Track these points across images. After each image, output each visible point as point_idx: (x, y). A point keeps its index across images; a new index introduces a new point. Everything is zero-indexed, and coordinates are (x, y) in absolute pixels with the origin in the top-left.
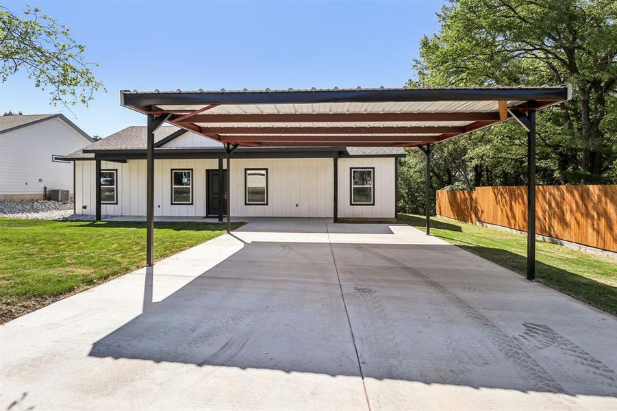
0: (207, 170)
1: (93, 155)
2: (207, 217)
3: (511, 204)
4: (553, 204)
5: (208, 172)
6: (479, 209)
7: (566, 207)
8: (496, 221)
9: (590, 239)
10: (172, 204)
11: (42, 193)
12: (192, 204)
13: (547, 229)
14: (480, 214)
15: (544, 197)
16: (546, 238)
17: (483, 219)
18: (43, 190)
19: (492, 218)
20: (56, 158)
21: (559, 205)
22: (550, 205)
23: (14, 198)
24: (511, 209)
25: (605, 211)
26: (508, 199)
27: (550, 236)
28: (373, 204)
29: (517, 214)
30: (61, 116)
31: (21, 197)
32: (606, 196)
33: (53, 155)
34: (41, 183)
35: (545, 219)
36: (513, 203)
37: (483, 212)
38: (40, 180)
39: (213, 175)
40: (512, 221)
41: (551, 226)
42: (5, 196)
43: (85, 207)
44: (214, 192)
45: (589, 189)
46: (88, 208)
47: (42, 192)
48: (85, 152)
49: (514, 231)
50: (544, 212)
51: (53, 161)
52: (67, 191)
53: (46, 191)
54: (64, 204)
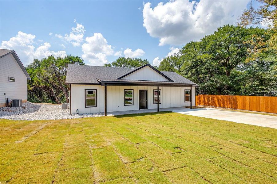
0: (139, 90)
10: (124, 105)
12: (133, 105)
18: (5, 100)
20: (10, 79)
30: (13, 54)
33: (9, 77)
34: (4, 96)
38: (5, 94)
39: (141, 92)
43: (77, 110)
47: (4, 102)
51: (9, 81)
52: (22, 100)
53: (7, 101)
54: (24, 108)
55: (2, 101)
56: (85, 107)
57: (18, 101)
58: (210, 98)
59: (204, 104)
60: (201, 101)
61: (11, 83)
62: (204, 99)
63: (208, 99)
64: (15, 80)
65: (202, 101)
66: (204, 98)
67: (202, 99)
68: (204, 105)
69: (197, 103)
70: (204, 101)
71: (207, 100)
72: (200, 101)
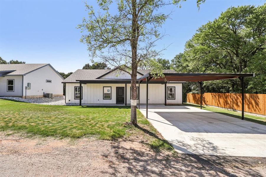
0: (116, 87)
2: (117, 104)
3: (219, 99)
4: (234, 99)
5: (117, 87)
6: (206, 100)
7: (238, 101)
8: (213, 104)
9: (246, 110)
10: (103, 99)
11: (43, 95)
12: (111, 99)
13: (232, 107)
14: (206, 102)
15: (231, 97)
16: (232, 110)
17: (207, 104)
18: (43, 93)
19: (211, 103)
20: (47, 81)
21: (236, 100)
22: (233, 100)
23: (34, 97)
24: (219, 101)
25: (251, 102)
26: (217, 97)
27: (233, 109)
28: (175, 99)
29: (221, 102)
30: (49, 65)
31: (36, 96)
32: (251, 98)
35: (231, 104)
36: (220, 99)
37: (207, 102)
38: (42, 90)
39: (118, 89)
40: (219, 105)
41: (233, 106)
43: (70, 100)
44: (119, 95)
45: (246, 95)
46: (71, 101)
49: (220, 108)
50: (231, 102)
52: (52, 94)
53: (44, 94)
54: (52, 99)
55: (41, 94)
56: (75, 99)
57: (49, 94)
61: (49, 83)
64: (52, 81)
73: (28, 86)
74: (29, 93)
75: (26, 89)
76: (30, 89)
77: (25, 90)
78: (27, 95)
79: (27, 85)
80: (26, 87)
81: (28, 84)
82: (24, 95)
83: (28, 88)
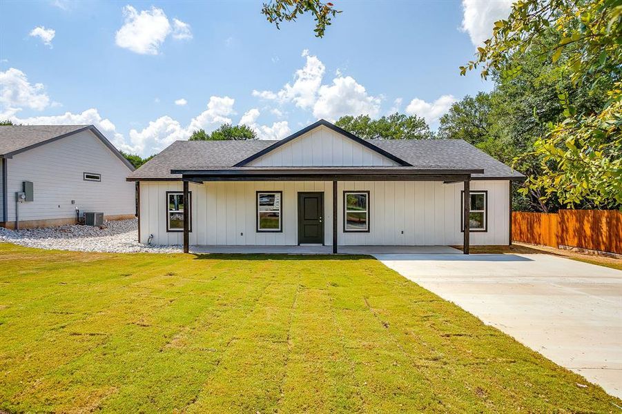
1: (180, 176)
5: (300, 194)
10: (257, 231)
11: (75, 216)
12: (281, 231)
18: (75, 213)
20: (87, 176)
23: (47, 223)
30: (92, 130)
31: (53, 222)
33: (84, 173)
34: (72, 206)
38: (73, 202)
39: (305, 198)
42: (37, 221)
43: (152, 237)
44: (307, 217)
46: (156, 237)
48: (173, 172)
51: (84, 180)
52: (102, 214)
53: (78, 214)
54: (101, 228)
55: (68, 214)
56: (168, 231)
57: (93, 214)
58: (604, 220)
59: (580, 240)
60: (567, 232)
61: (91, 184)
62: (578, 225)
63: (596, 227)
64: (102, 177)
65: (571, 232)
66: (580, 221)
67: (572, 224)
68: (580, 245)
69: (557, 236)
70: (580, 232)
71: (592, 229)
72: (564, 230)
73: (24, 191)
74: (27, 212)
75: (17, 201)
76: (30, 198)
77: (14, 203)
78: (19, 219)
79: (19, 189)
80: (17, 193)
81: (24, 183)
82: (11, 218)
83: (23, 197)
